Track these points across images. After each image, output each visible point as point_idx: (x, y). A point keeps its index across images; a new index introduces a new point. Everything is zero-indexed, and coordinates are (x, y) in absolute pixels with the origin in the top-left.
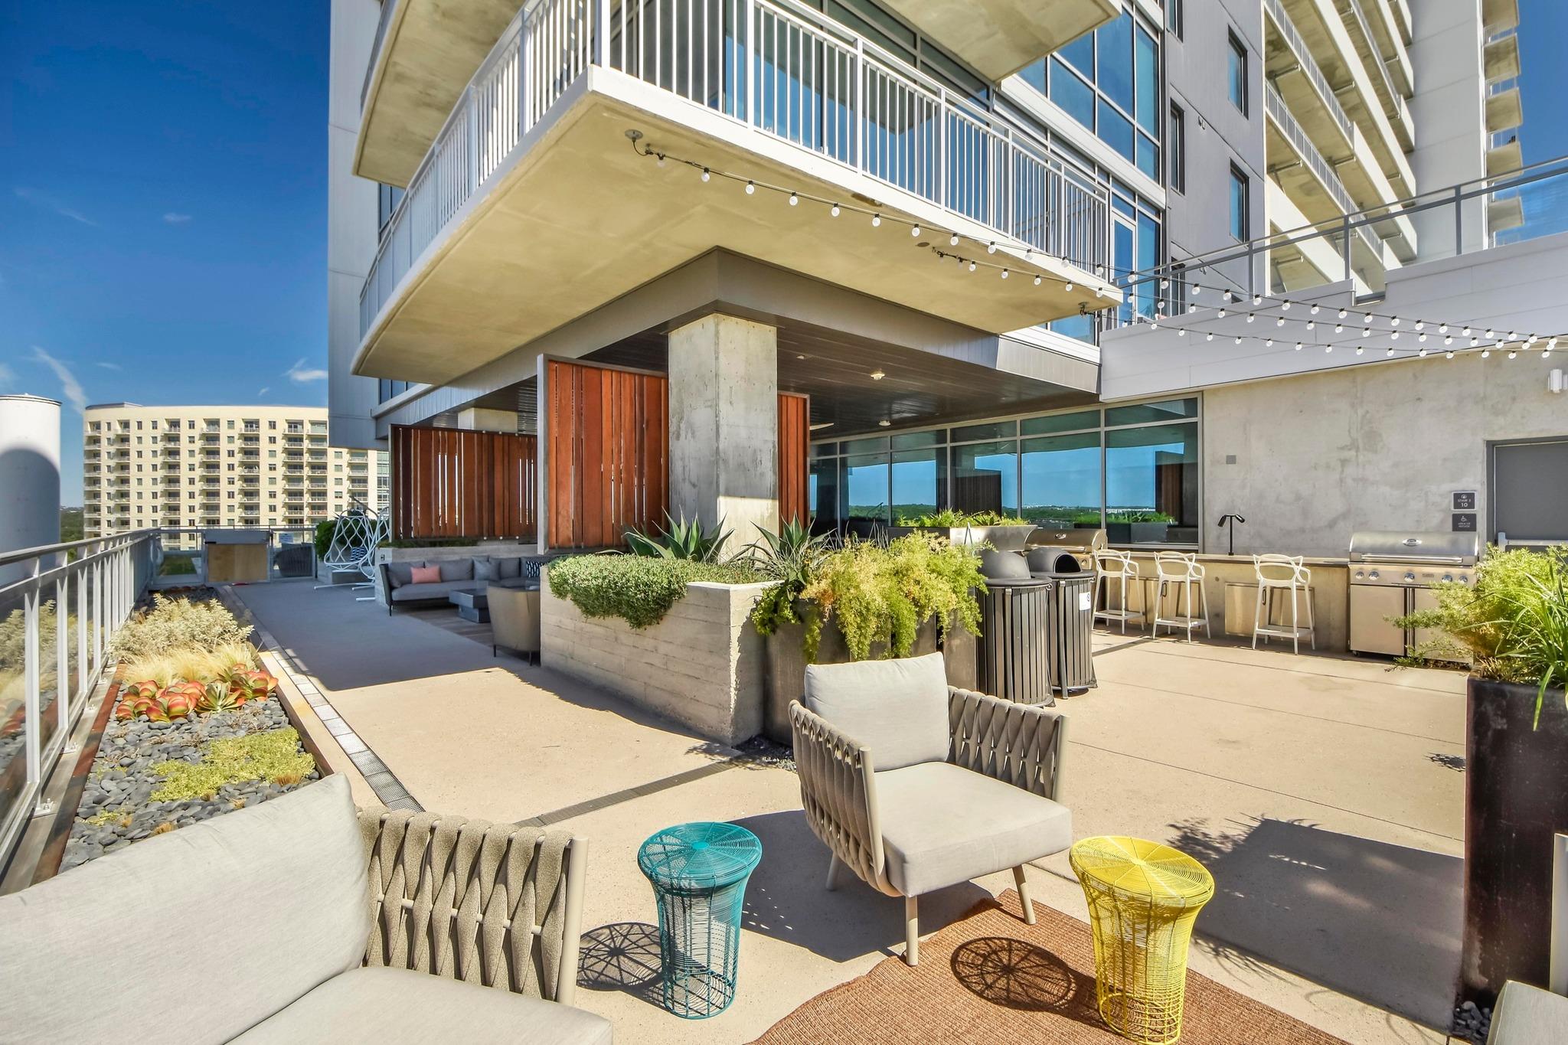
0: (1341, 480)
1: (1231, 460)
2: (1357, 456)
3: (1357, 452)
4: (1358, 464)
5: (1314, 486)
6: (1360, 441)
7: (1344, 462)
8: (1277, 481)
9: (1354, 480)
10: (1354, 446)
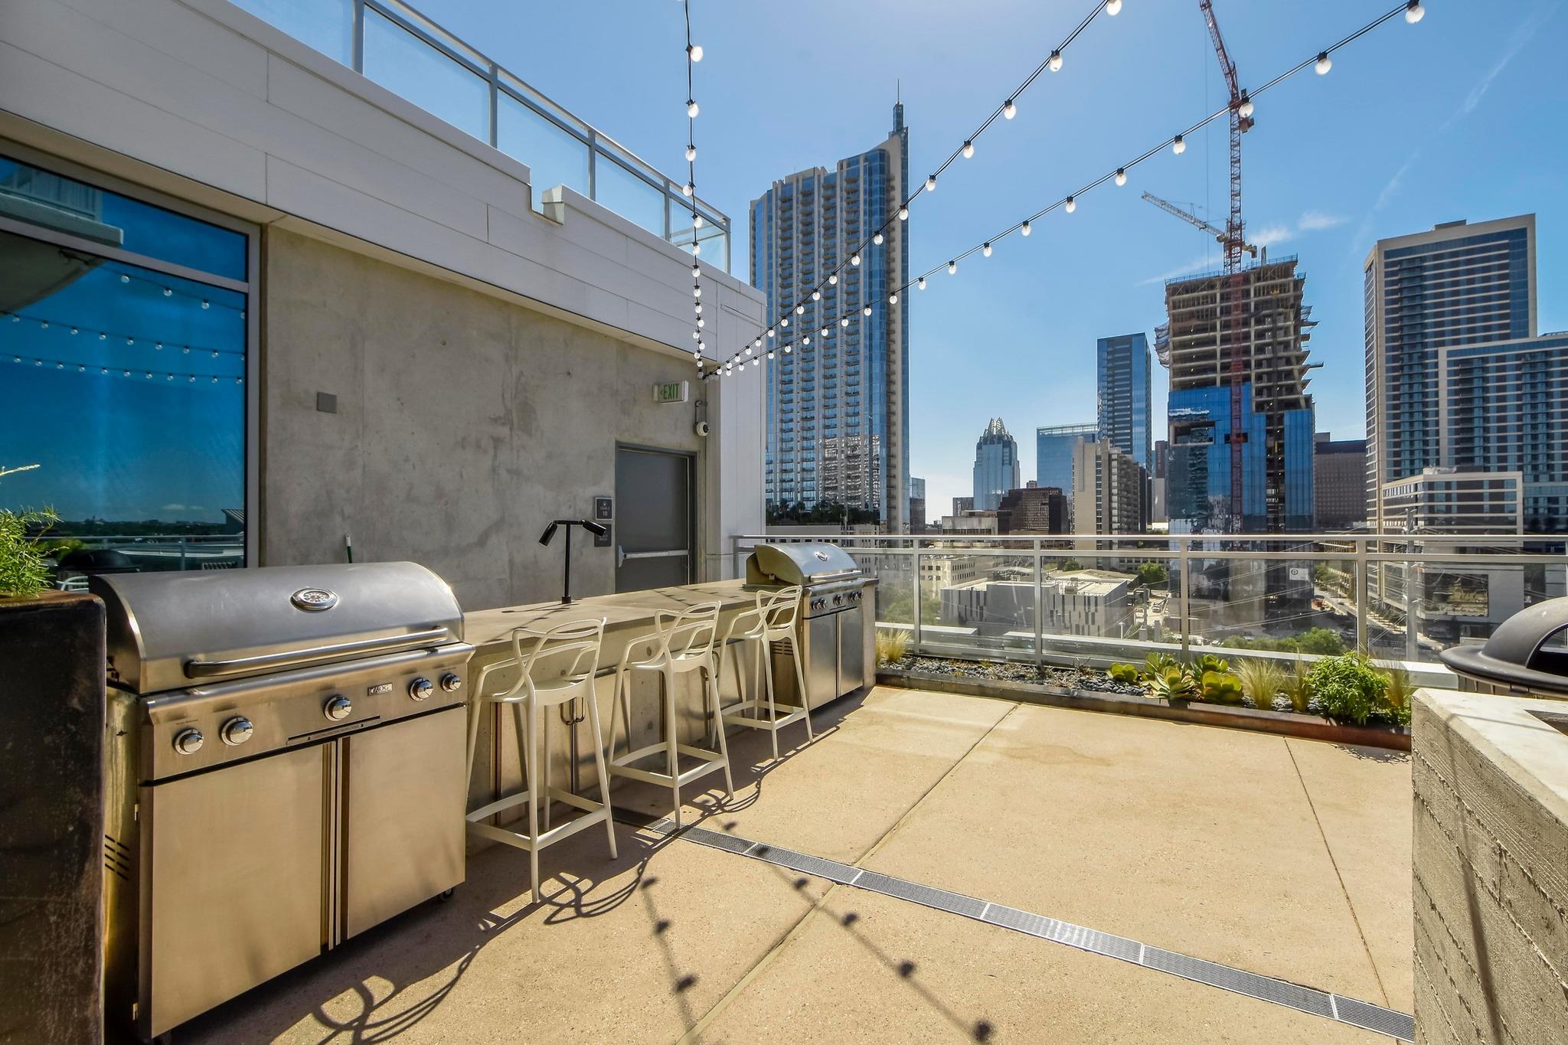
0: (494, 470)
1: (326, 403)
2: (511, 436)
3: (511, 430)
4: (512, 449)
5: (462, 476)
6: (514, 414)
7: (497, 441)
8: (407, 460)
9: (509, 471)
10: (505, 420)
